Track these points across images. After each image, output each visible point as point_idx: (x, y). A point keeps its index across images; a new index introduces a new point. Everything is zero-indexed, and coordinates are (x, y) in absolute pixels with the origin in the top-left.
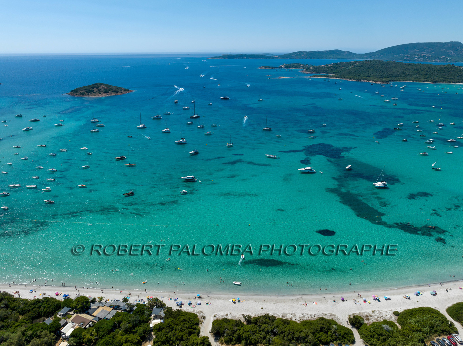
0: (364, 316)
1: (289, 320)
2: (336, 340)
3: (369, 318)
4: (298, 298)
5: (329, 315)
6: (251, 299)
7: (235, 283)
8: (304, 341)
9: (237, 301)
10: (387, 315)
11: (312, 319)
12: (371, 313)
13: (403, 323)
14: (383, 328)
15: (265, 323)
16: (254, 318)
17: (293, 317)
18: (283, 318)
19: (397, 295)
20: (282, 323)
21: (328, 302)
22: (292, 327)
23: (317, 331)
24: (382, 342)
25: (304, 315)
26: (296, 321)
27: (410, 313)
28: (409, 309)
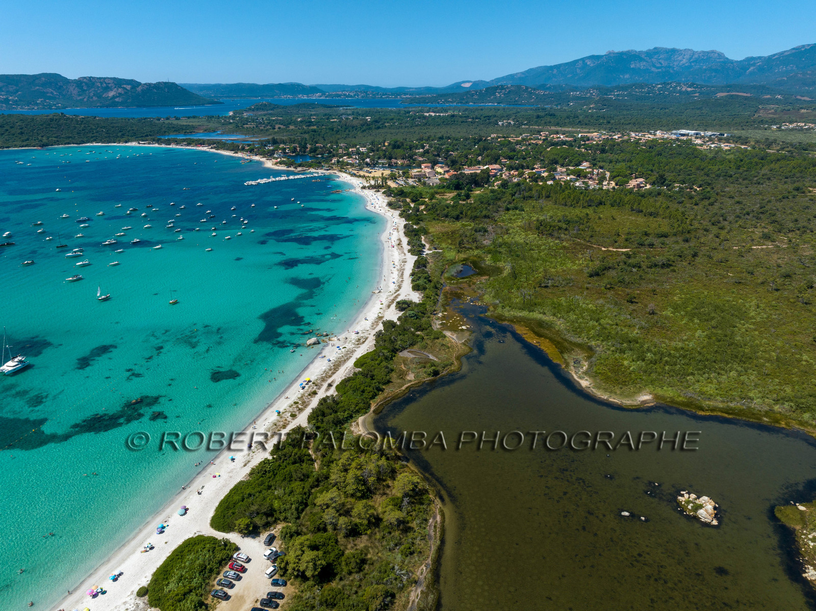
10: (129, 607)
13: (159, 599)
19: (131, 556)
27: (163, 574)
28: (158, 567)
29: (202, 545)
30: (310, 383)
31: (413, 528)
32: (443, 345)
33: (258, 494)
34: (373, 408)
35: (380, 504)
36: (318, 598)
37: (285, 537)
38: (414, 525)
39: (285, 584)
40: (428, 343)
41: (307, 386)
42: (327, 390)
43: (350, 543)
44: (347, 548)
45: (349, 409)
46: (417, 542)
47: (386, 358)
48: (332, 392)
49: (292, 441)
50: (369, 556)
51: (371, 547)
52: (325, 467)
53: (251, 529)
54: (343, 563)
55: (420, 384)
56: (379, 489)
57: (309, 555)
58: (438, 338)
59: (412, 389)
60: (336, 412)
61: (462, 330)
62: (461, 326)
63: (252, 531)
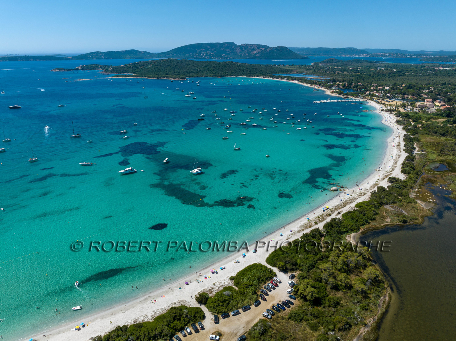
0: (208, 291)
1: (142, 322)
2: (189, 322)
3: (212, 291)
4: (146, 298)
5: (178, 302)
6: (97, 318)
7: (74, 309)
8: (160, 336)
9: (81, 327)
10: (226, 282)
11: (163, 313)
12: (213, 286)
13: (238, 284)
14: (224, 295)
15: (118, 336)
16: (105, 336)
17: (145, 318)
18: (136, 323)
19: (230, 262)
20: (136, 328)
21: (174, 291)
22: (147, 328)
23: (170, 322)
24: (226, 307)
25: (156, 311)
26: (149, 321)
27: (242, 274)
28: (240, 270)
29: (260, 268)
30: (328, 210)
31: (370, 298)
32: (414, 207)
33: (291, 254)
34: (361, 231)
35: (354, 280)
36: (310, 311)
37: (300, 278)
38: (371, 296)
39: (295, 299)
40: (404, 204)
41: (326, 211)
42: (337, 215)
43: (333, 292)
44: (330, 294)
45: (347, 228)
46: (371, 305)
47: (375, 206)
48: (340, 216)
49: (313, 234)
50: (342, 302)
51: (344, 298)
52: (327, 252)
53: (284, 268)
54: (327, 300)
55: (393, 225)
56: (355, 272)
57: (310, 289)
58: (411, 203)
59: (387, 227)
60: (339, 227)
61: (430, 202)
62: (430, 199)
63: (285, 270)
